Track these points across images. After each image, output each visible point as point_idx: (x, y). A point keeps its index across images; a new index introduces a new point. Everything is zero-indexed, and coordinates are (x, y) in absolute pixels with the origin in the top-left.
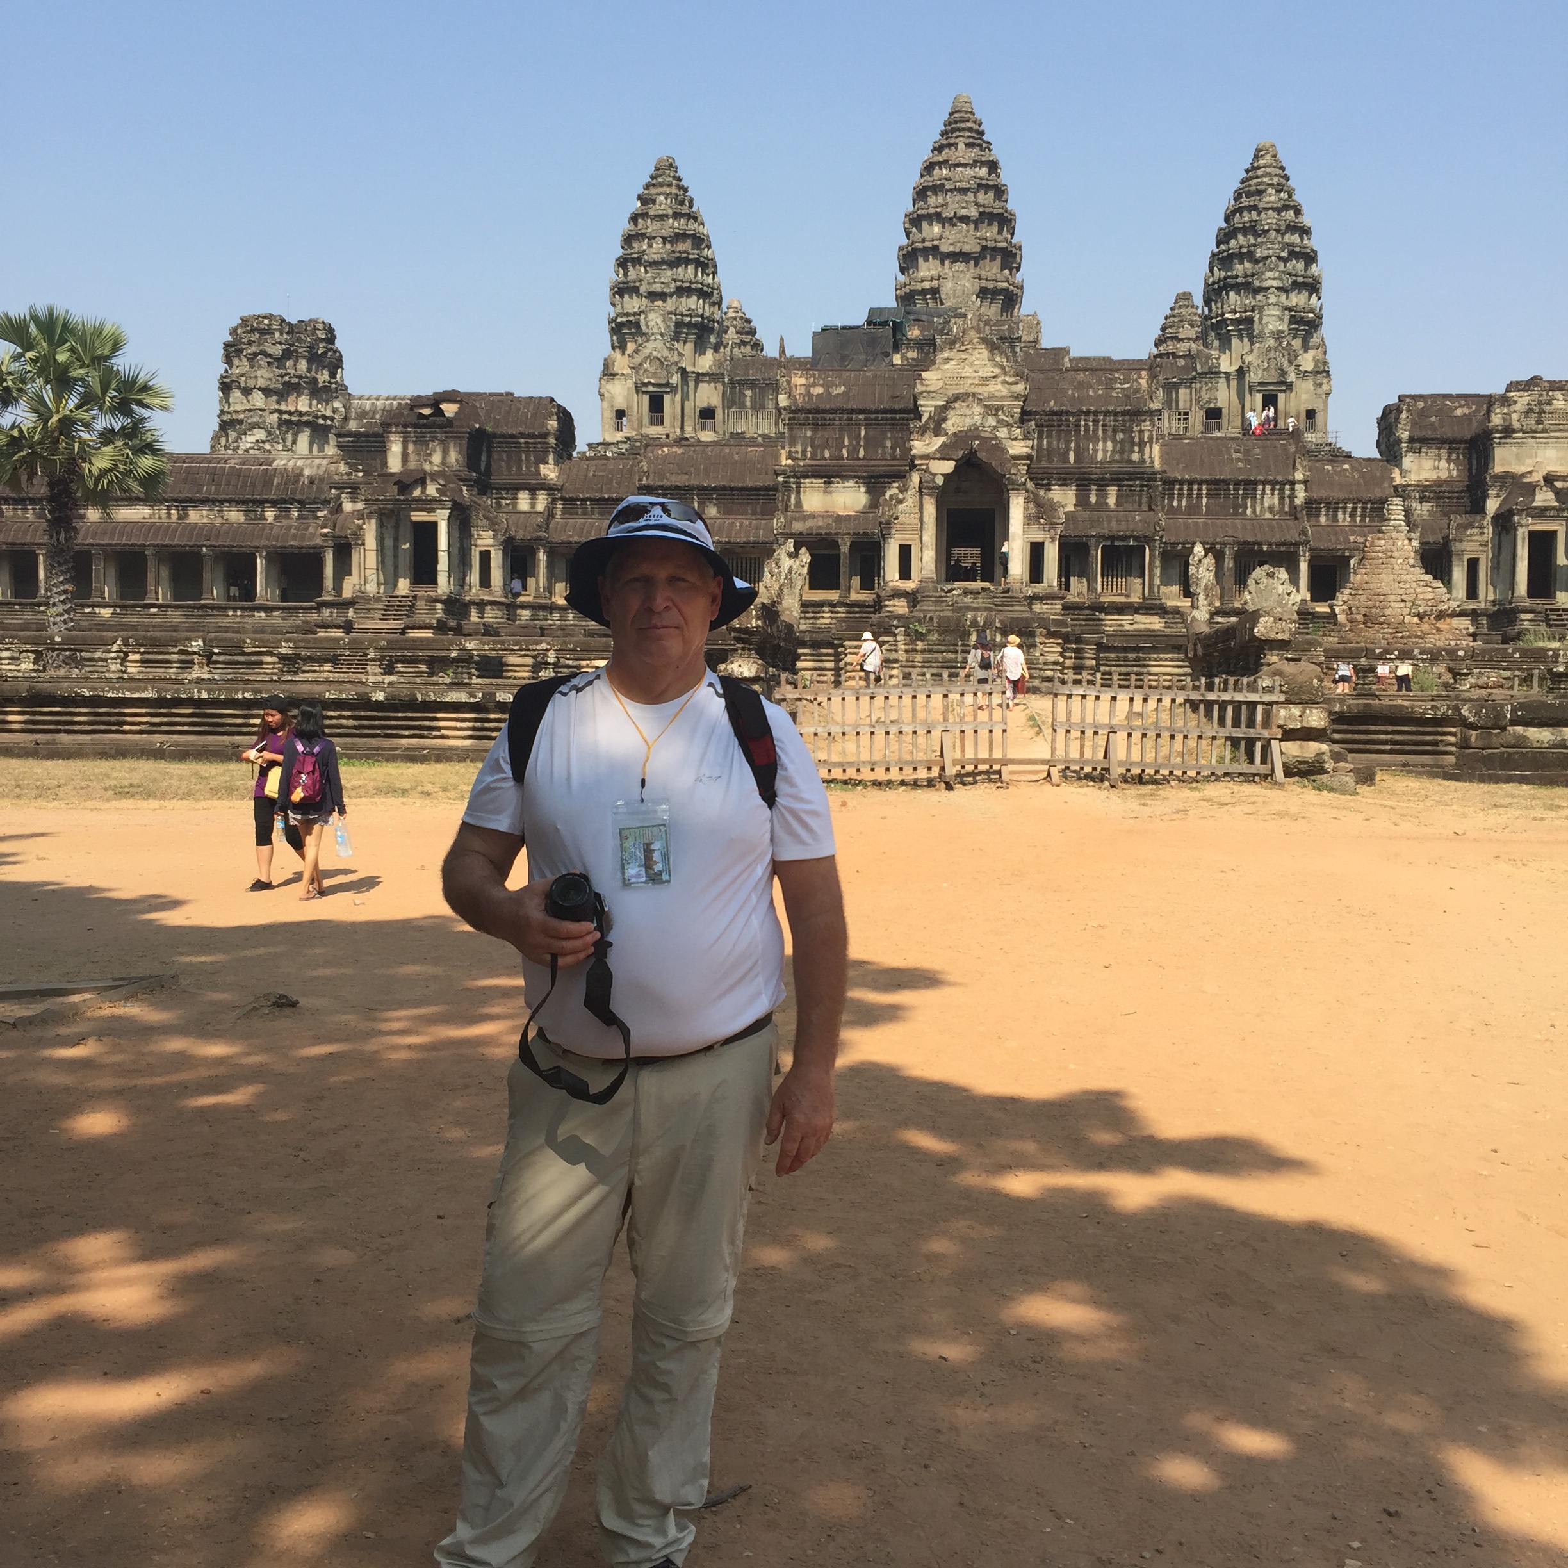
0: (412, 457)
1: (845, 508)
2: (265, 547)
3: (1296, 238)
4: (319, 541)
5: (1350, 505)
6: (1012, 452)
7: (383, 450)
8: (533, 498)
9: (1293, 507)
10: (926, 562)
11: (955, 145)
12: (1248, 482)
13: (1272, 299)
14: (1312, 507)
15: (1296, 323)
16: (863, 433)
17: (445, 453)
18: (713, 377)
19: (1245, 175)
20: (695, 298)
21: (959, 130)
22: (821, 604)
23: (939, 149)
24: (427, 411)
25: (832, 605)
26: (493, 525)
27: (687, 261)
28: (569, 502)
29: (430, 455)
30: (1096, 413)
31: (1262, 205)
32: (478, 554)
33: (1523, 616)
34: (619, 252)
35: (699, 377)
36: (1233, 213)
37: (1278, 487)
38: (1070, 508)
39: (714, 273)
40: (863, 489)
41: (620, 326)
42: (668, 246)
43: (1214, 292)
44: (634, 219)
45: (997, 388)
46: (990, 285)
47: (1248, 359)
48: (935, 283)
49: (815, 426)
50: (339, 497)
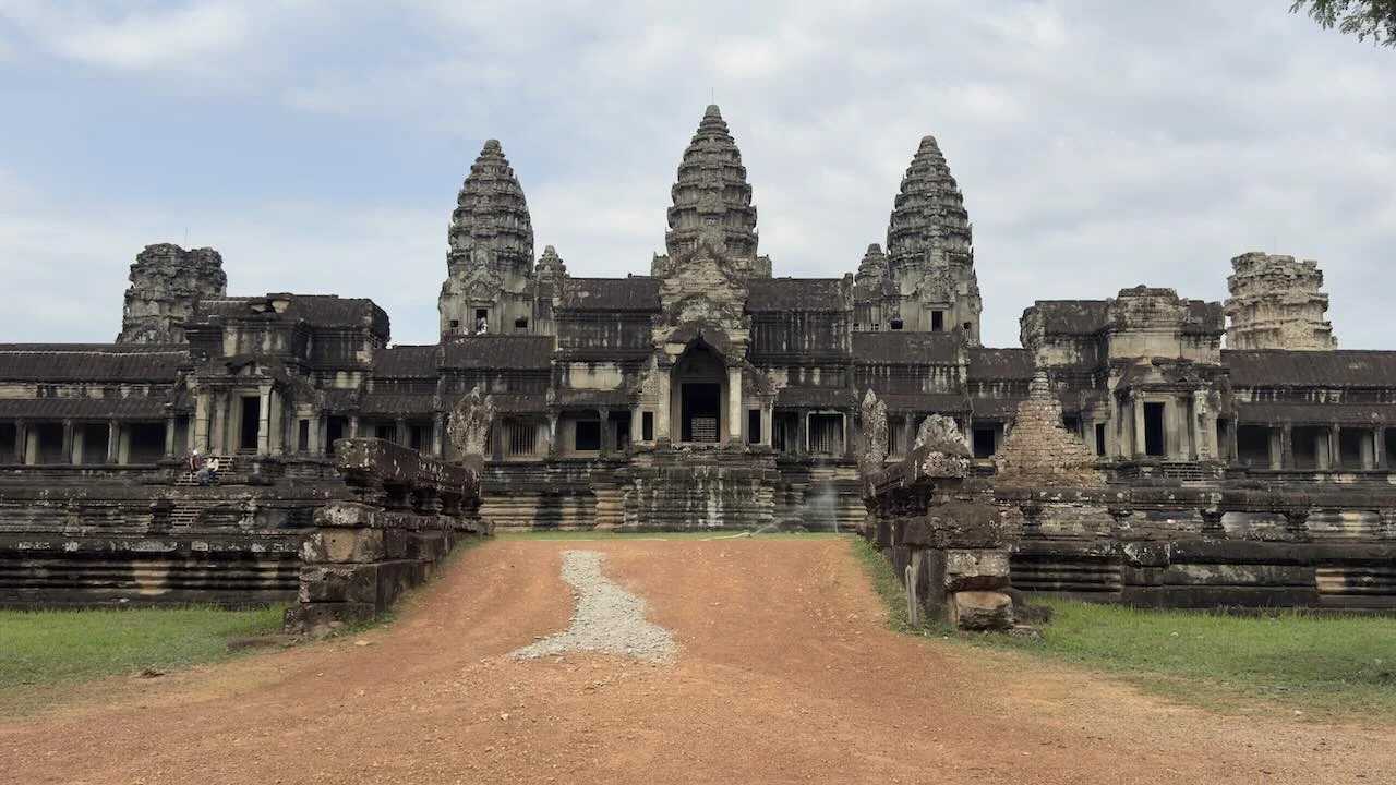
0: (246, 345)
1: (605, 385)
2: (118, 419)
3: (951, 202)
4: (163, 412)
5: (1002, 384)
6: (731, 338)
7: (221, 340)
8: (350, 377)
9: (958, 384)
10: (663, 424)
11: (708, 139)
12: (921, 366)
13: (937, 244)
14: (972, 384)
15: (955, 261)
16: (620, 327)
17: (274, 341)
18: (526, 297)
19: (914, 159)
20: (513, 240)
21: (709, 129)
22: (584, 462)
23: (696, 141)
24: (261, 308)
25: (594, 462)
26: (310, 399)
27: (507, 213)
28: (378, 381)
29: (260, 343)
30: (803, 313)
31: (926, 179)
32: (298, 424)
33: (1145, 469)
34: (456, 206)
35: (515, 296)
36: (907, 184)
37: (945, 369)
38: (784, 386)
39: (528, 223)
40: (620, 371)
41: (458, 258)
42: (493, 202)
43: (895, 238)
44: (467, 182)
45: (725, 293)
46: (735, 236)
47: (921, 285)
48: (694, 233)
49: (583, 321)
50: (184, 377)
